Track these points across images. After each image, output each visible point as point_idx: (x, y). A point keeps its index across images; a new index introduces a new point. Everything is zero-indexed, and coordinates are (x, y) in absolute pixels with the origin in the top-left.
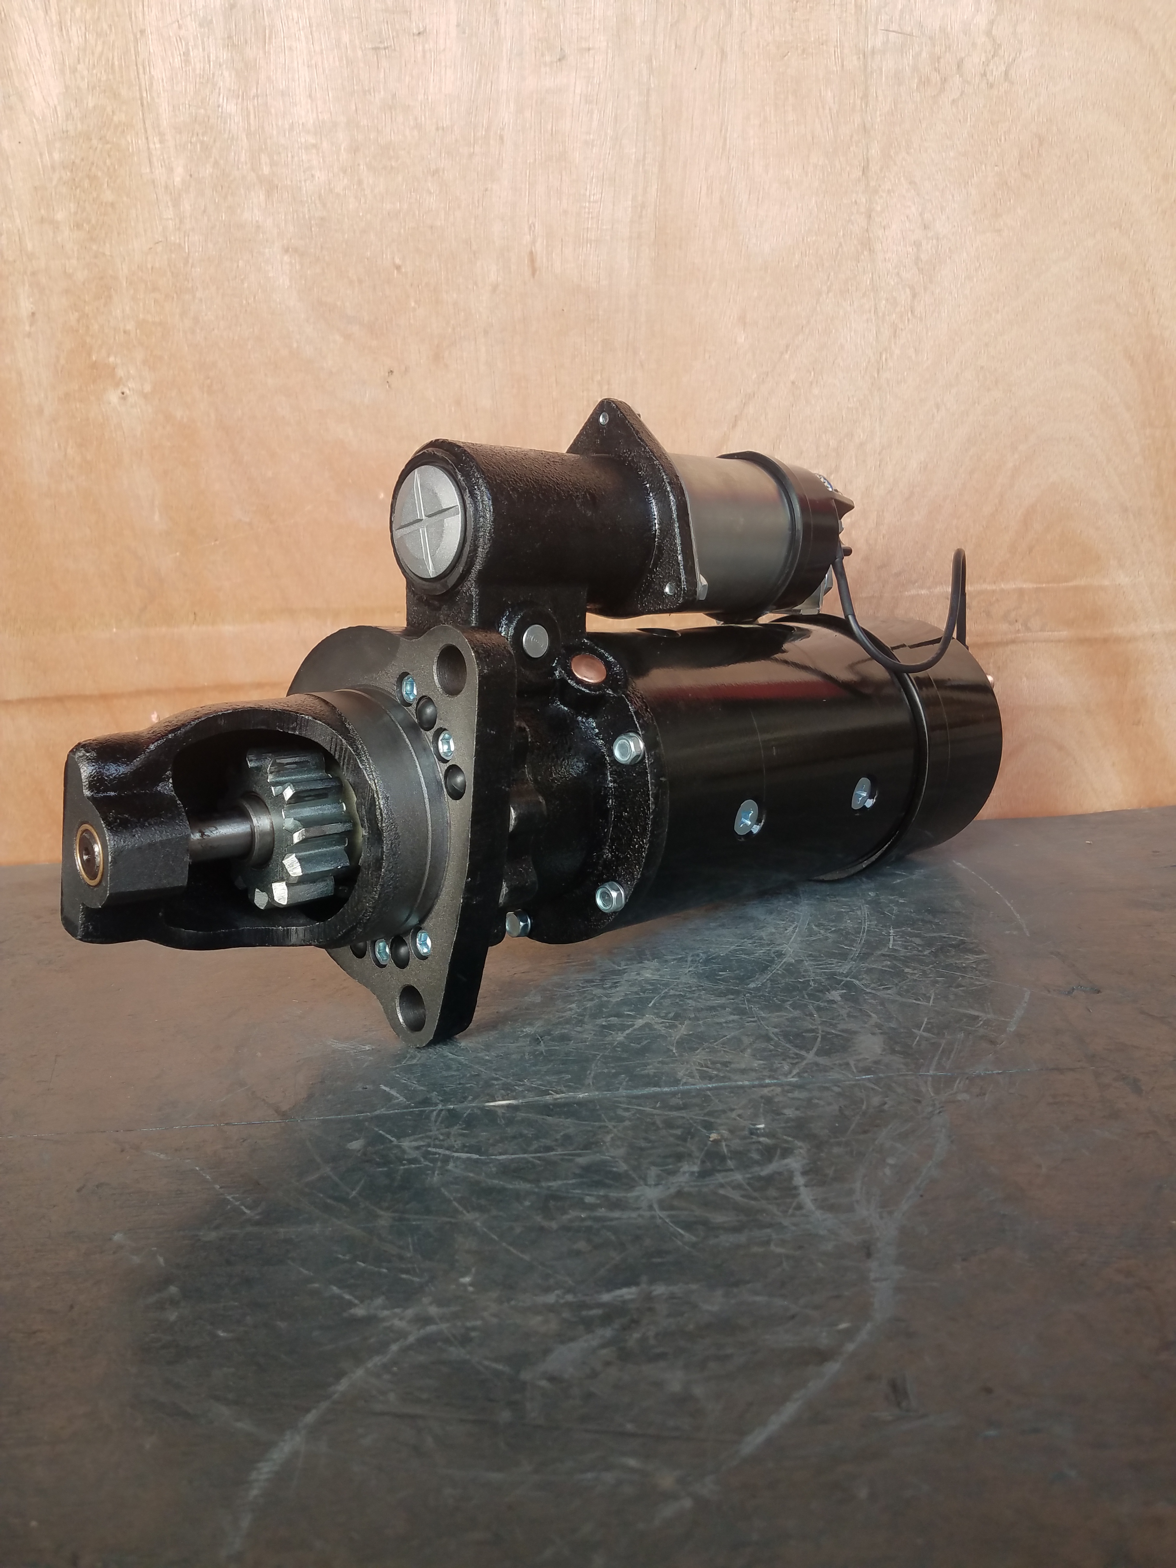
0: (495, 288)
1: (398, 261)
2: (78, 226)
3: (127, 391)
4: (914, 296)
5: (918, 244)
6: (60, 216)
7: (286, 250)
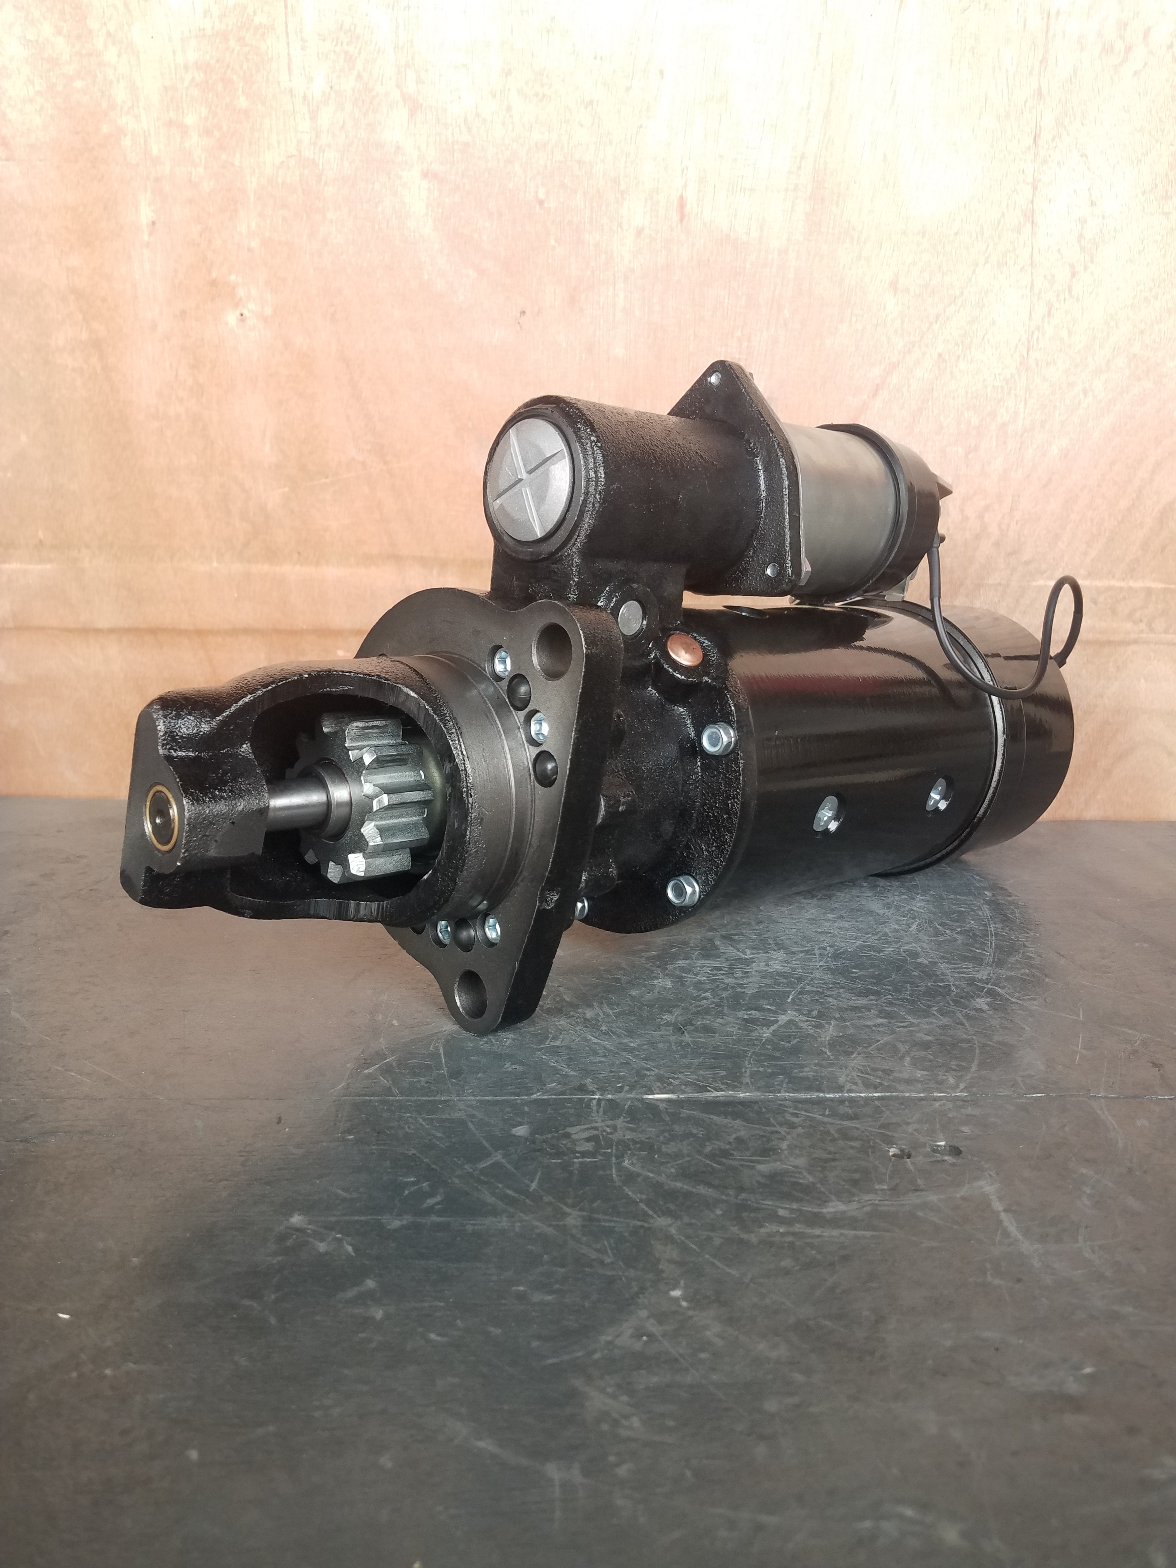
0: (640, 232)
1: (541, 196)
2: (208, 132)
3: (246, 312)
4: (1073, 275)
5: (1083, 221)
6: (190, 119)
7: (425, 175)
